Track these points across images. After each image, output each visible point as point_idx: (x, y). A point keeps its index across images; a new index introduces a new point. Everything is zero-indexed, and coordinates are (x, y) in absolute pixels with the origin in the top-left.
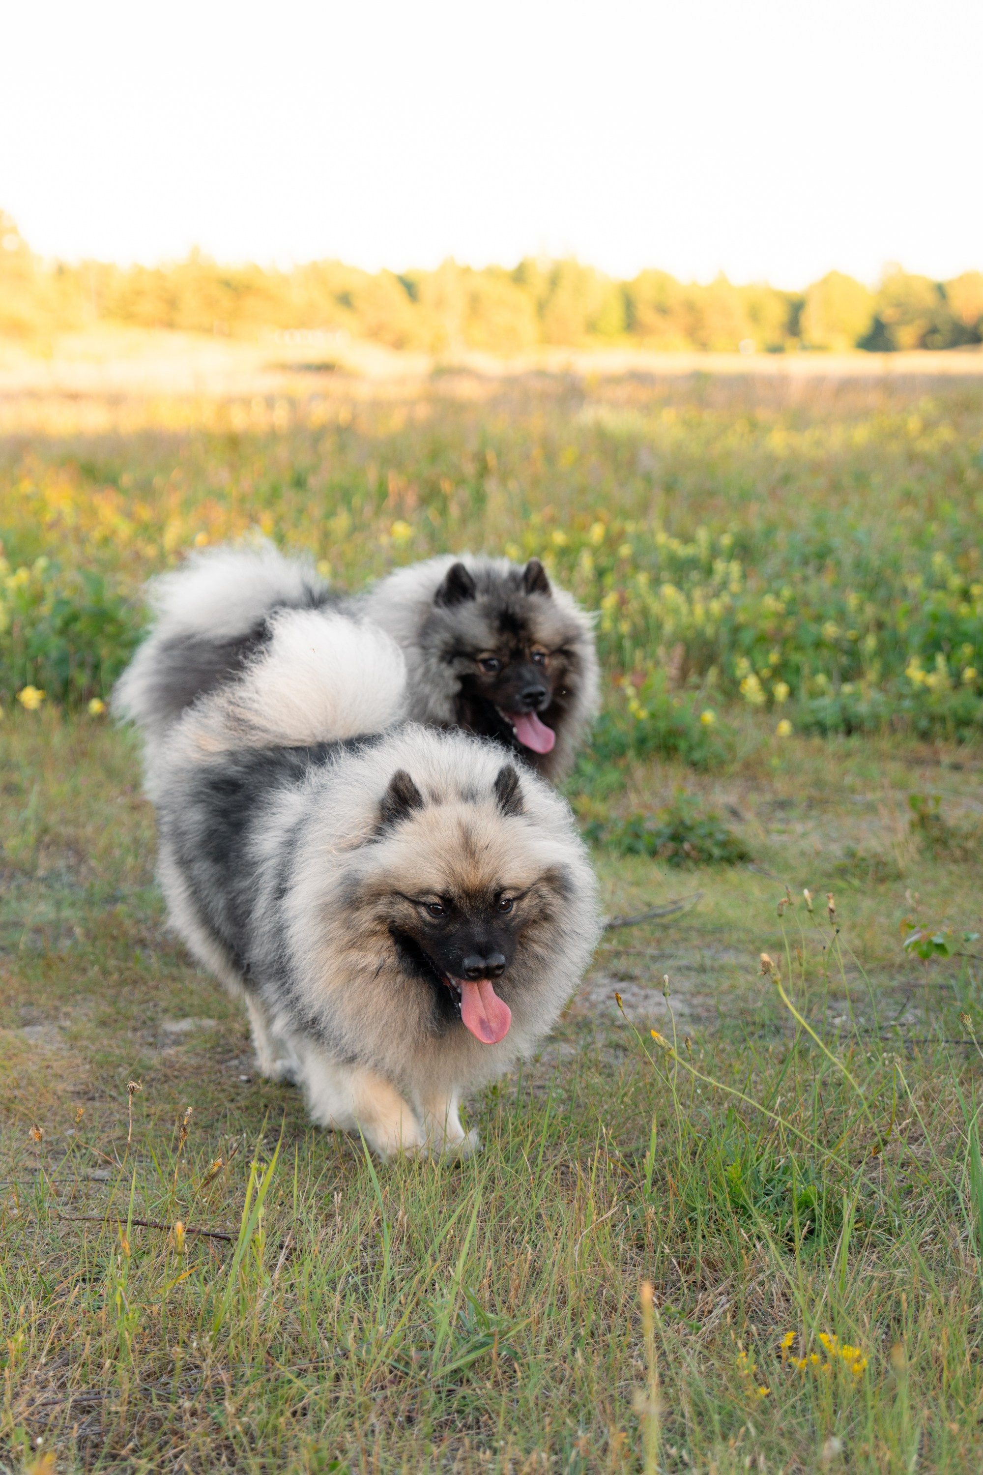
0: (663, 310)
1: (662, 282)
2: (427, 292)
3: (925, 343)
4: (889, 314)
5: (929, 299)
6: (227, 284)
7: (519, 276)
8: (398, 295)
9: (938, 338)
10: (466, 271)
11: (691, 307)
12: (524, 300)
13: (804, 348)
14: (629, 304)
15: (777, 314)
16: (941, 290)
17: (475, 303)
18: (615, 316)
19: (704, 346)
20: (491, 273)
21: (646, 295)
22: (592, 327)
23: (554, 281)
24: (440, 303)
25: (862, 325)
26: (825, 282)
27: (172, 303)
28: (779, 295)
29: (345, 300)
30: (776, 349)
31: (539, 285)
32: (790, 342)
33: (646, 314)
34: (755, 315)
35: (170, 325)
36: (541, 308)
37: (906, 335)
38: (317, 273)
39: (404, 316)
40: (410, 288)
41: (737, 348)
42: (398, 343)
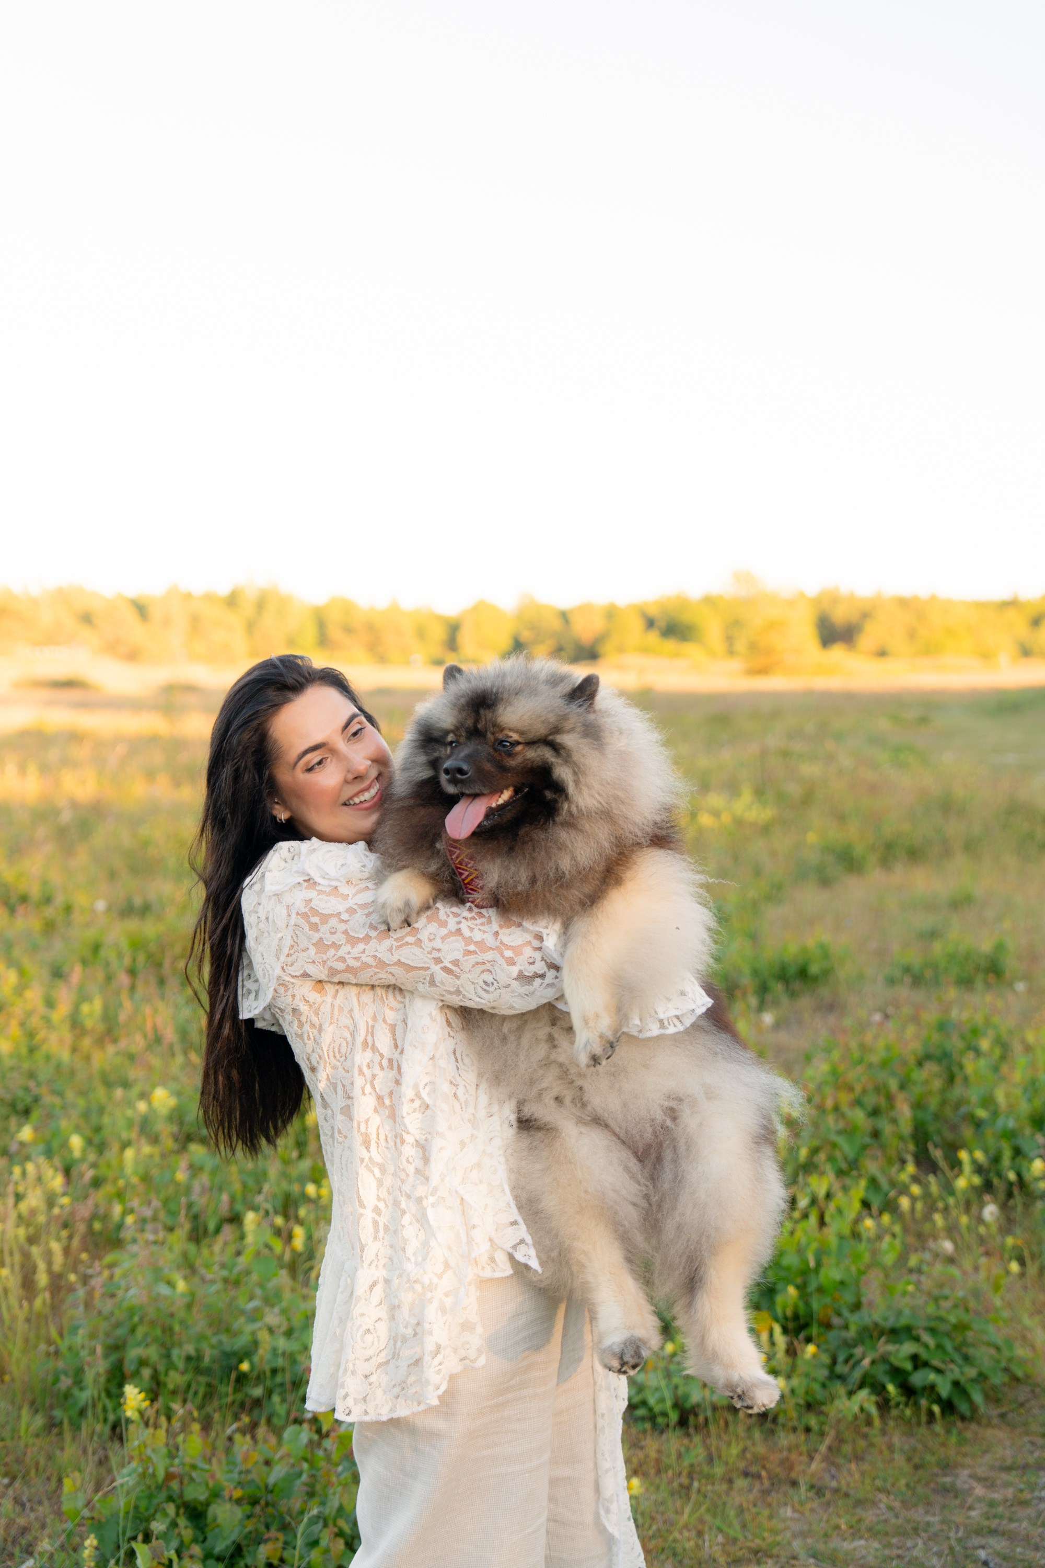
0: (348, 630)
1: (347, 607)
2: (155, 613)
4: (526, 635)
5: (557, 625)
7: (232, 601)
8: (131, 616)
9: (563, 655)
10: (188, 596)
11: (371, 628)
12: (236, 621)
14: (321, 625)
15: (438, 633)
16: (564, 616)
17: (195, 622)
18: (310, 635)
19: (381, 659)
20: (209, 598)
21: (336, 616)
22: (290, 643)
23: (261, 604)
24: (166, 622)
25: (505, 642)
26: (475, 609)
28: (440, 618)
29: (87, 619)
30: (439, 663)
31: (248, 609)
32: (450, 658)
33: (335, 633)
34: (421, 634)
37: (541, 647)
38: (62, 597)
39: (136, 632)
40: (141, 609)
41: (408, 663)
42: (133, 656)
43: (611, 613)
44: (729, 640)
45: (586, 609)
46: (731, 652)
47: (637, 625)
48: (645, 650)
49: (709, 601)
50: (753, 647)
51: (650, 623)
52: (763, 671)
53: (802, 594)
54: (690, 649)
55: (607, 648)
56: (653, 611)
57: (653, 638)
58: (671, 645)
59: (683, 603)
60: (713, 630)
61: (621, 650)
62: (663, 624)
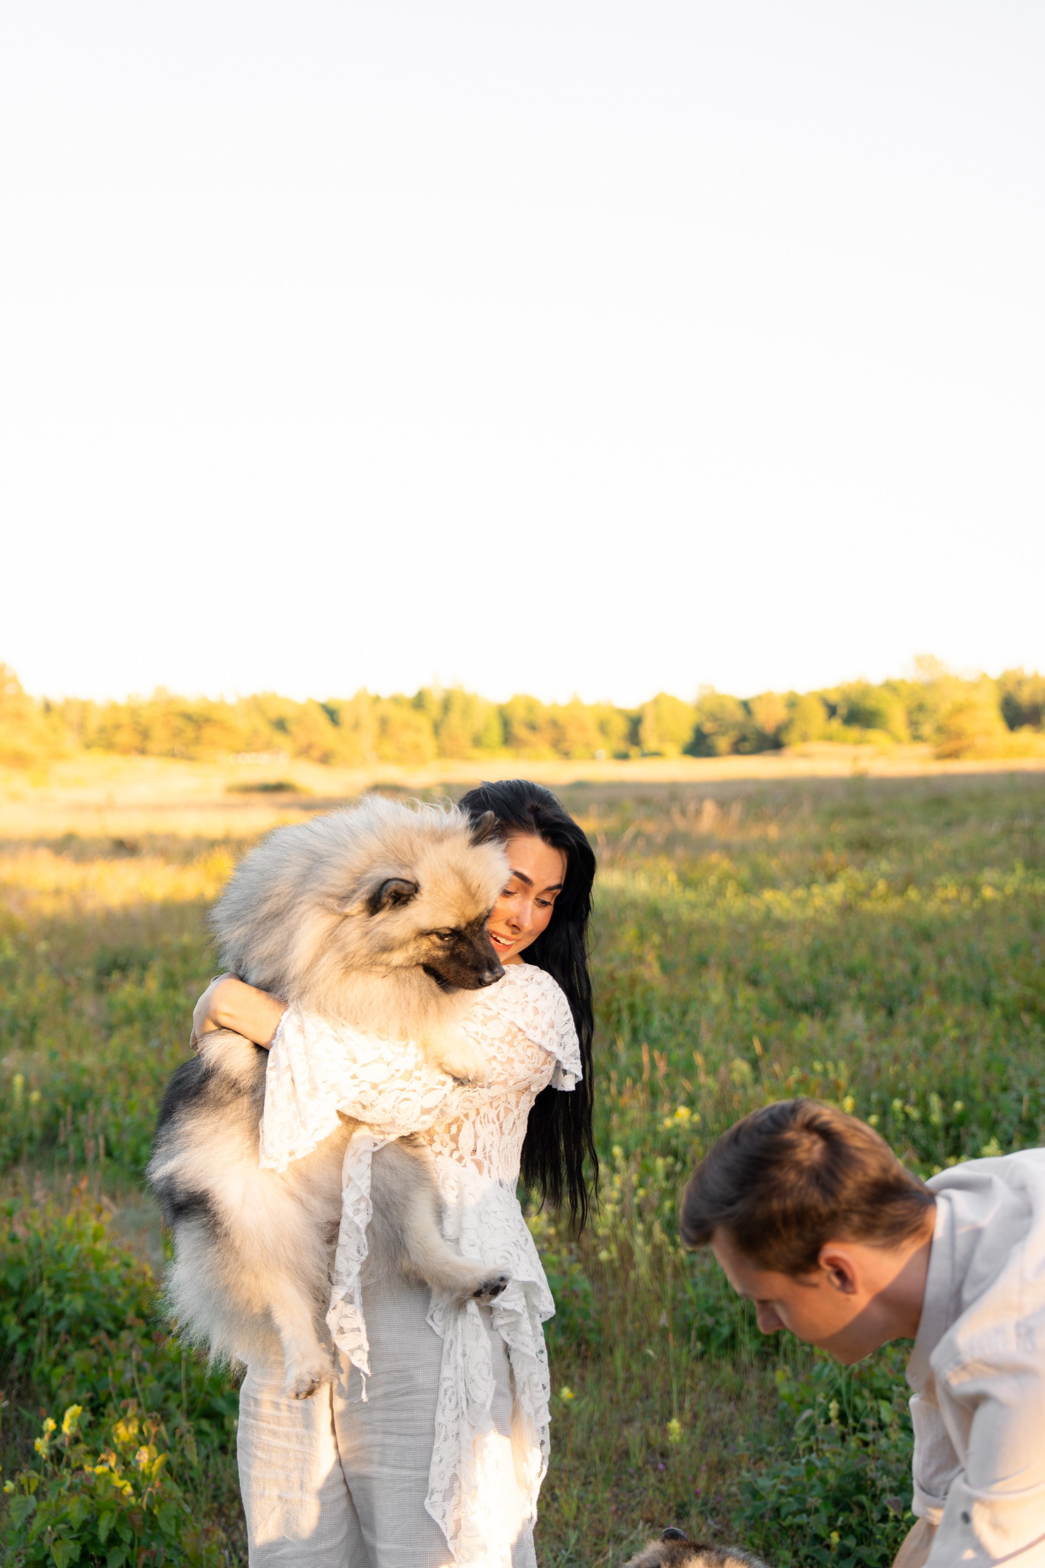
0: (533, 727)
1: (531, 706)
2: (346, 717)
3: (738, 748)
4: (708, 727)
5: (739, 715)
6: (188, 717)
7: (419, 702)
8: (322, 720)
9: (747, 746)
10: (377, 700)
11: (554, 724)
12: (423, 722)
13: (645, 755)
14: (506, 724)
15: (620, 727)
16: (745, 706)
17: (384, 724)
18: (495, 733)
19: (566, 755)
20: (396, 700)
21: (519, 714)
22: (477, 742)
23: (446, 706)
24: (356, 726)
25: (686, 735)
26: (656, 702)
27: (145, 734)
28: (621, 712)
29: (280, 725)
30: (623, 756)
31: (435, 710)
32: (634, 751)
33: (520, 731)
34: (603, 728)
35: (142, 751)
36: (437, 728)
37: (723, 743)
38: (256, 705)
39: (327, 736)
40: (332, 714)
41: (593, 757)
42: (325, 759)
43: (793, 703)
44: (913, 724)
45: (767, 698)
46: (917, 738)
47: (819, 713)
48: (829, 738)
49: (891, 687)
50: (940, 730)
51: (832, 711)
52: (953, 755)
53: (985, 676)
54: (874, 735)
55: (792, 736)
56: (834, 698)
57: (836, 725)
58: (854, 732)
59: (866, 691)
60: (897, 716)
61: (805, 738)
62: (842, 711)
